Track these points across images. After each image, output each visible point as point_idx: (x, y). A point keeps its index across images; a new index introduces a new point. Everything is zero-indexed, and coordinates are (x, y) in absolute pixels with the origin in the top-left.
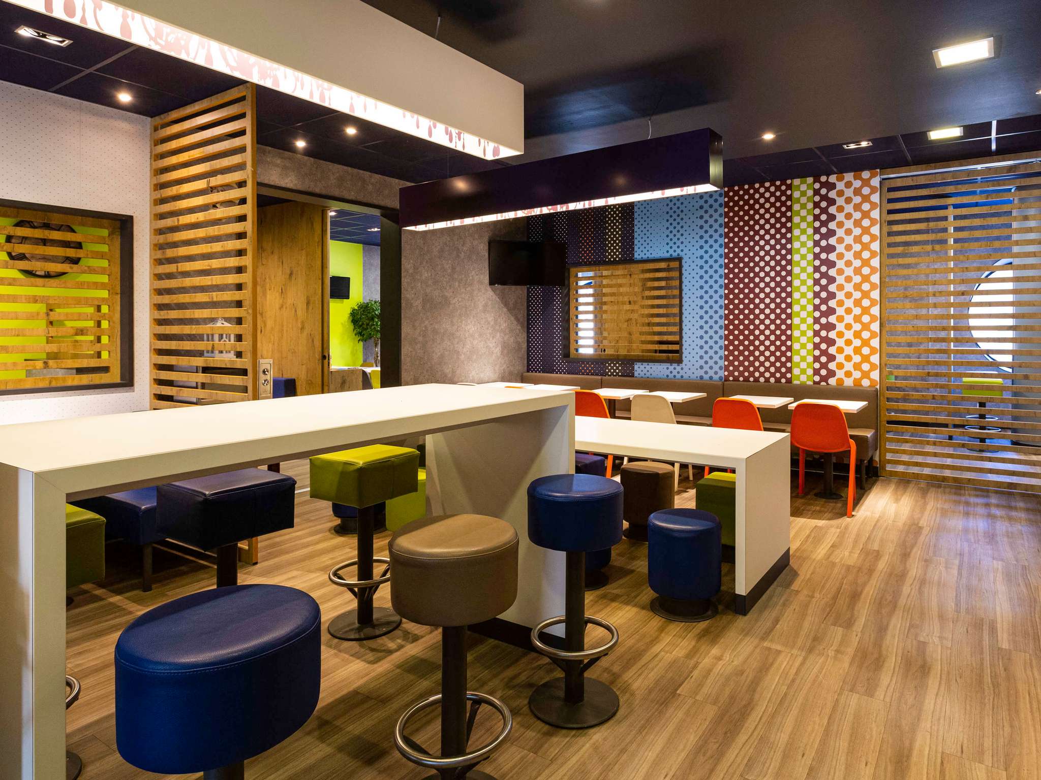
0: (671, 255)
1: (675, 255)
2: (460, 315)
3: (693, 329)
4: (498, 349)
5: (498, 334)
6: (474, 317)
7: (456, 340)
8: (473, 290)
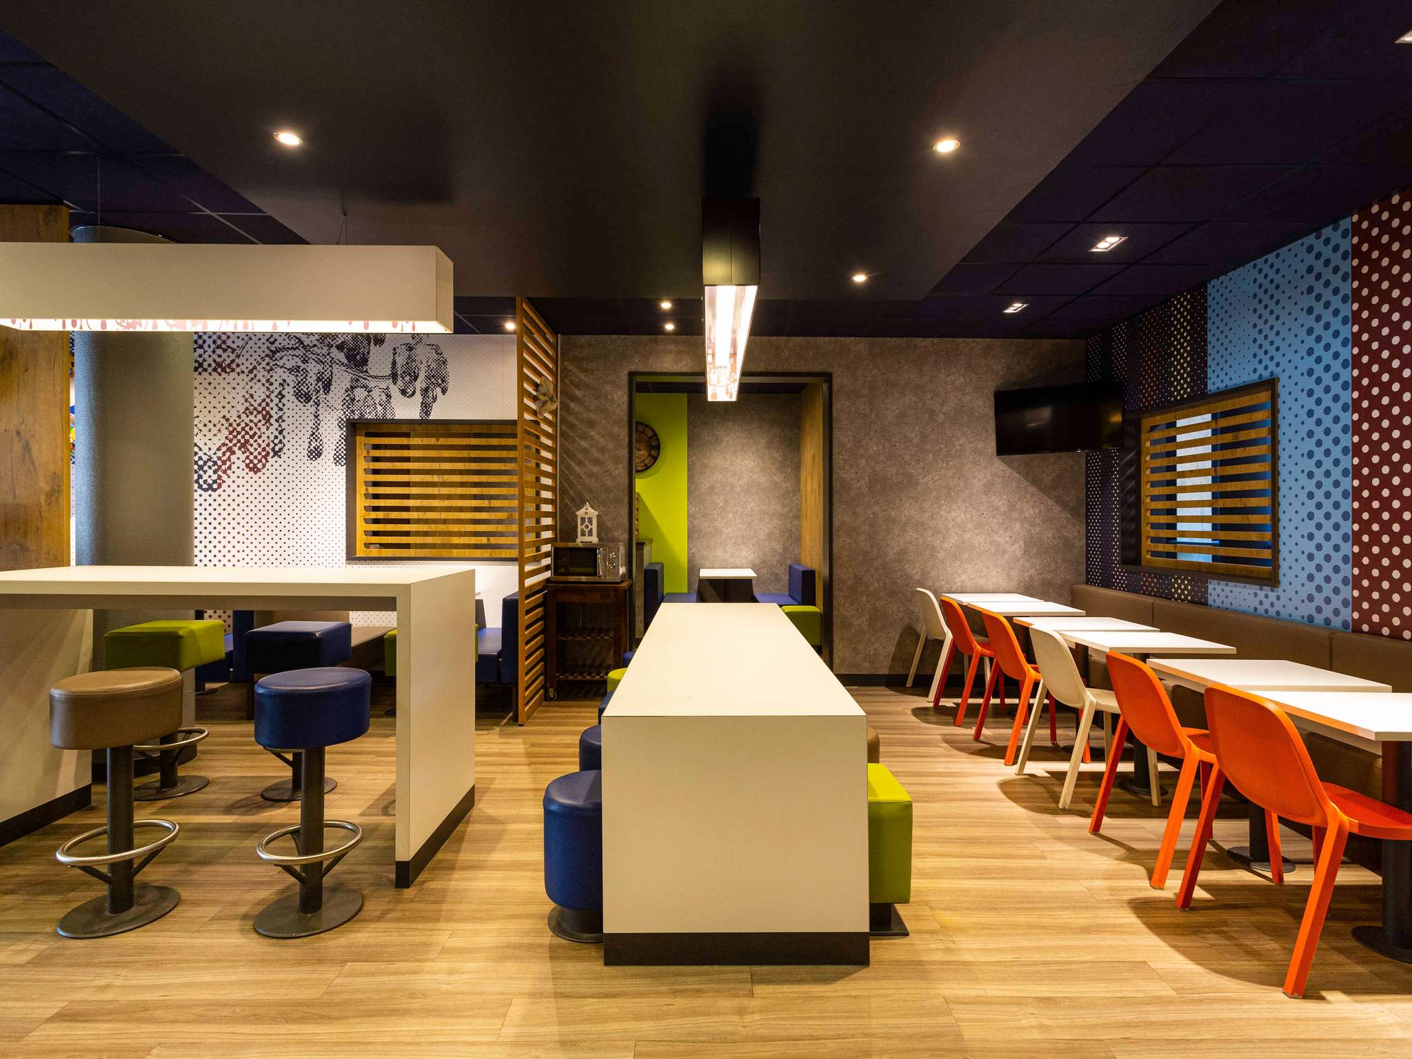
0: (1261, 376)
1: (1266, 374)
2: (937, 498)
3: (1296, 521)
4: (1017, 546)
5: (1018, 526)
6: (964, 500)
7: (930, 532)
8: (963, 465)
